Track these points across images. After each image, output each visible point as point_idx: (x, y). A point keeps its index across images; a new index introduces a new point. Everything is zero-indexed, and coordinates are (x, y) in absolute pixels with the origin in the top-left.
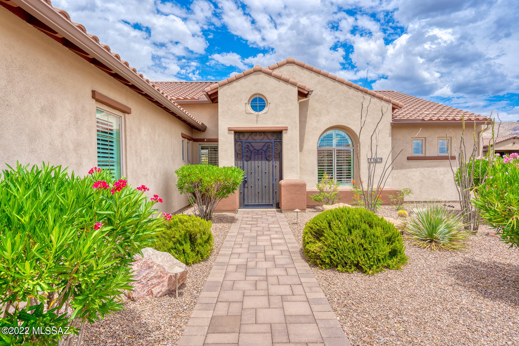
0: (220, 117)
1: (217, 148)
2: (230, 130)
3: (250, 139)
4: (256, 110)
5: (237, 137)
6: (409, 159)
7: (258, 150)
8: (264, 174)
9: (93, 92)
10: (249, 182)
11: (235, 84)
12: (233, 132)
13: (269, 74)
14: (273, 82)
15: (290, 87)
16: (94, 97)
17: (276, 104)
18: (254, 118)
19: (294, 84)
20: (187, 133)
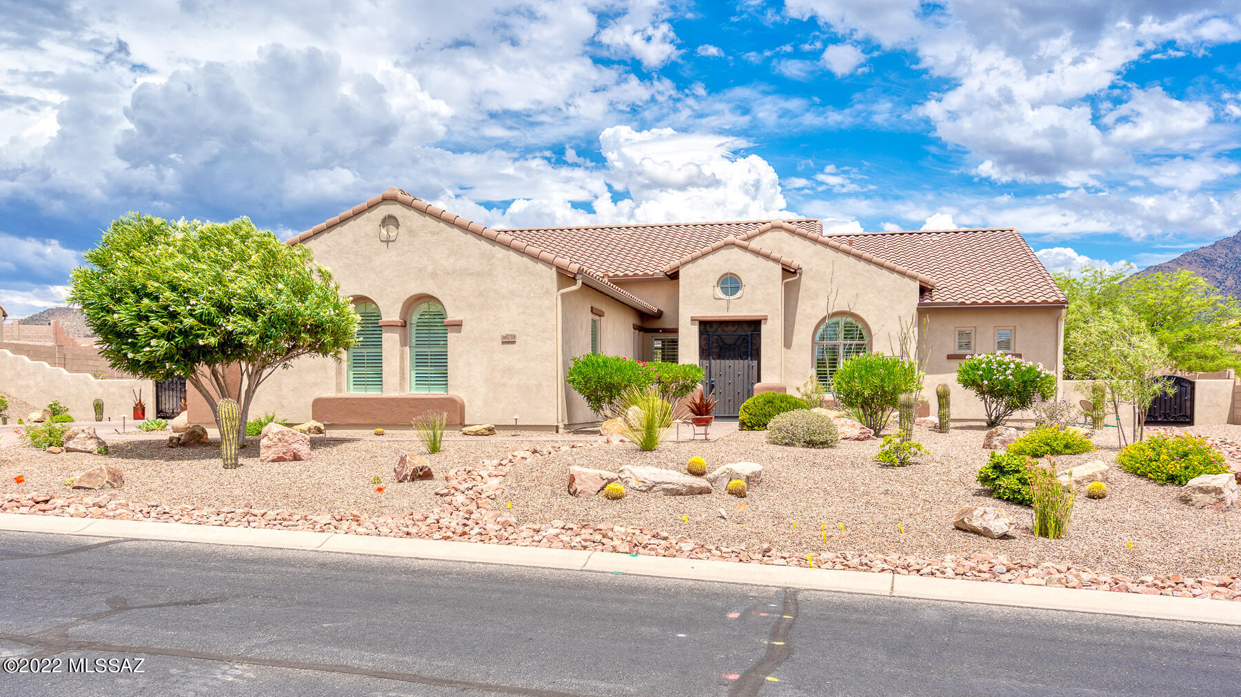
0: (681, 304)
1: (677, 342)
2: (693, 320)
3: (720, 332)
4: (727, 294)
5: (702, 328)
6: (950, 357)
7: (730, 345)
8: (736, 376)
9: (592, 308)
10: (717, 386)
11: (700, 261)
12: (697, 323)
13: (745, 248)
14: (749, 257)
15: (771, 263)
16: (592, 311)
17: (753, 286)
18: (724, 303)
19: (776, 261)
20: (638, 323)
